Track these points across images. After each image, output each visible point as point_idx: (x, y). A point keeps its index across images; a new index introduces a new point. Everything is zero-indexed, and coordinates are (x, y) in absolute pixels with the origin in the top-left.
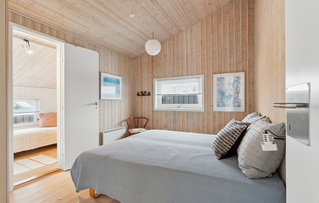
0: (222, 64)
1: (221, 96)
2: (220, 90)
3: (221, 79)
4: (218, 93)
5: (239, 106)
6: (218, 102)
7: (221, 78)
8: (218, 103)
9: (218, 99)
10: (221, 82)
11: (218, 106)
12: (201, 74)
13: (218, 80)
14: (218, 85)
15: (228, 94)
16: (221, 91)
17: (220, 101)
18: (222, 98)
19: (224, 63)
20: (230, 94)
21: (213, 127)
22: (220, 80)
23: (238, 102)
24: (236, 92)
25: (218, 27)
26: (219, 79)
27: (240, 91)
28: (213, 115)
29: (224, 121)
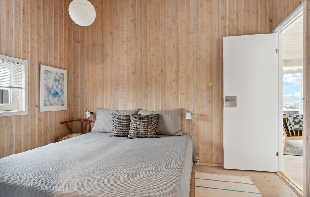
0: (47, 55)
1: (48, 93)
2: (47, 85)
3: (49, 73)
4: (45, 89)
5: (63, 105)
6: (45, 100)
7: (48, 71)
8: (45, 102)
9: (45, 97)
10: (48, 76)
12: (22, 58)
14: (45, 79)
16: (48, 87)
17: (47, 99)
18: (48, 96)
19: (50, 54)
20: (56, 92)
21: (38, 134)
22: (47, 73)
23: (62, 101)
24: (61, 90)
26: (46, 72)
27: (64, 88)
28: (38, 118)
29: (50, 123)
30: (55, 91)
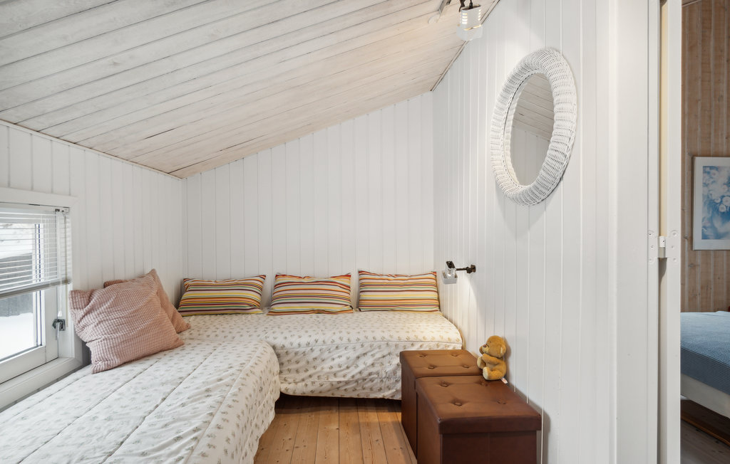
0: (710, 134)
1: (711, 213)
2: (708, 197)
3: (713, 171)
4: (705, 203)
6: (704, 227)
7: (711, 168)
8: (705, 230)
9: (703, 220)
10: (712, 178)
11: (705, 237)
13: (705, 172)
14: (705, 185)
15: (725, 207)
16: (711, 200)
17: (708, 225)
18: (711, 217)
19: (715, 130)
21: (689, 292)
22: (709, 173)
25: (705, 39)
26: (708, 169)
29: (714, 275)
30: (727, 207)
